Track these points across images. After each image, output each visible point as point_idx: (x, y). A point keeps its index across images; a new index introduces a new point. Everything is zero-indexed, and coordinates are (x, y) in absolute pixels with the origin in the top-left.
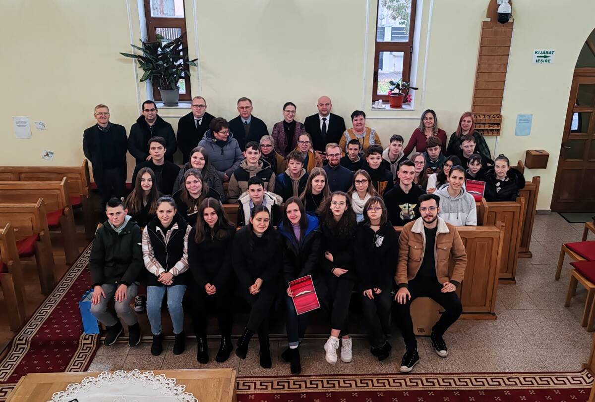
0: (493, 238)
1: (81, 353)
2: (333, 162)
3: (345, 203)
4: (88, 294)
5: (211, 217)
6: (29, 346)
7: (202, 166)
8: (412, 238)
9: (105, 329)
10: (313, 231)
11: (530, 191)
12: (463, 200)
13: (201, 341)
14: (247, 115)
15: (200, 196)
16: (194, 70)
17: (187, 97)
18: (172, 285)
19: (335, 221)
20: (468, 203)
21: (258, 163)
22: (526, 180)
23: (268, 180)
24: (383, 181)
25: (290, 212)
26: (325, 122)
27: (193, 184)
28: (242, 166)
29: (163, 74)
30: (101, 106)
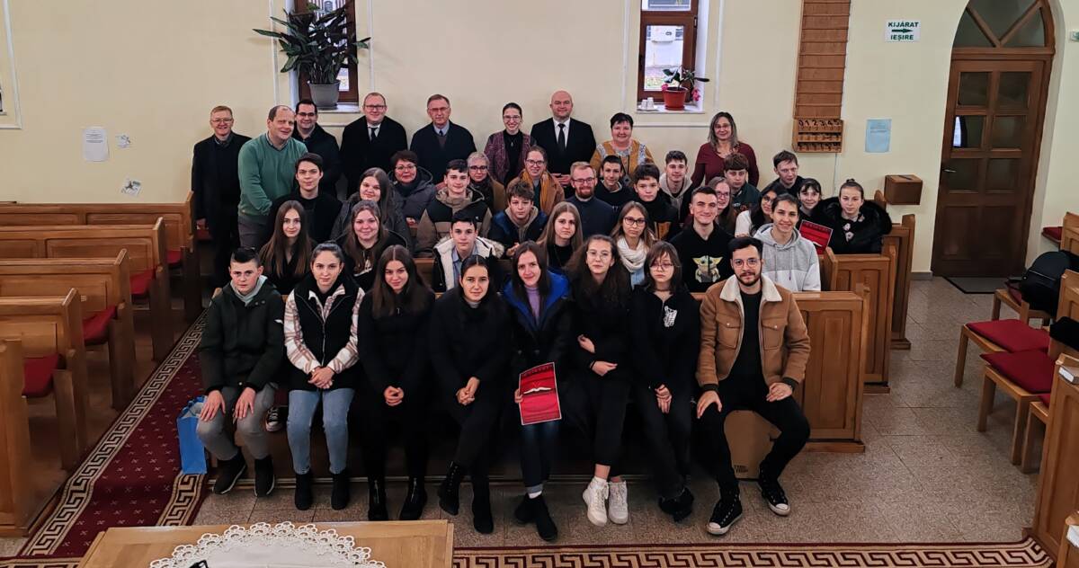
0: (851, 312)
1: (175, 507)
2: (583, 191)
3: (610, 254)
4: (191, 405)
5: (397, 275)
6: (90, 495)
7: (376, 199)
8: (722, 309)
9: (215, 465)
10: (560, 299)
11: (901, 239)
12: (798, 249)
13: (376, 485)
14: (443, 121)
15: (375, 244)
16: (364, 55)
17: (352, 96)
18: (332, 388)
19: (595, 282)
20: (806, 255)
21: (465, 194)
22: (893, 221)
23: (481, 220)
24: (663, 222)
25: (523, 266)
26: (563, 130)
27: (366, 225)
28: (439, 199)
29: (317, 60)
30: (221, 108)
